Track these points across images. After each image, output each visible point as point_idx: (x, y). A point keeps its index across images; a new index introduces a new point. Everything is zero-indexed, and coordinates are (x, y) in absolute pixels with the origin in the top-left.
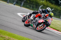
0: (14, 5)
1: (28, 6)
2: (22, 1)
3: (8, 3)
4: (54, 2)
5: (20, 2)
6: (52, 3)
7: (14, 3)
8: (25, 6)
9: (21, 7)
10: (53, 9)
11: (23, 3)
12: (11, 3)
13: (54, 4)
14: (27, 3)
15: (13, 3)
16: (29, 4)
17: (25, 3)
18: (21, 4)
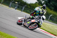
0: (16, 9)
1: (28, 11)
2: (23, 6)
3: (10, 7)
4: (53, 8)
5: (22, 7)
6: (51, 9)
7: (16, 8)
8: (26, 10)
9: (22, 11)
10: (52, 15)
11: (24, 8)
12: (13, 7)
13: (52, 10)
14: (28, 8)
15: (14, 8)
16: (30, 9)
17: (26, 8)
18: (22, 8)
